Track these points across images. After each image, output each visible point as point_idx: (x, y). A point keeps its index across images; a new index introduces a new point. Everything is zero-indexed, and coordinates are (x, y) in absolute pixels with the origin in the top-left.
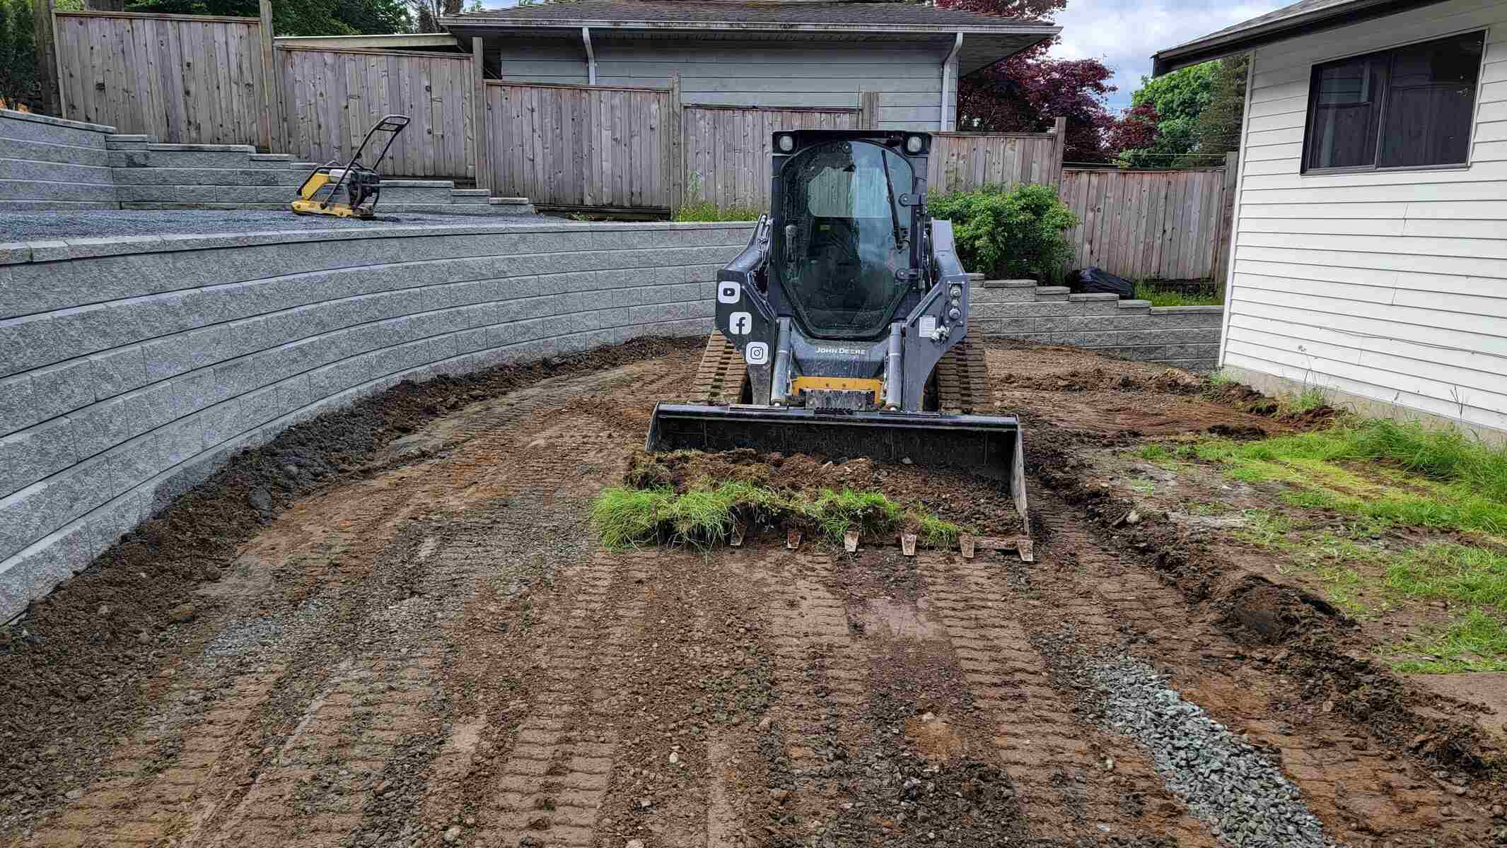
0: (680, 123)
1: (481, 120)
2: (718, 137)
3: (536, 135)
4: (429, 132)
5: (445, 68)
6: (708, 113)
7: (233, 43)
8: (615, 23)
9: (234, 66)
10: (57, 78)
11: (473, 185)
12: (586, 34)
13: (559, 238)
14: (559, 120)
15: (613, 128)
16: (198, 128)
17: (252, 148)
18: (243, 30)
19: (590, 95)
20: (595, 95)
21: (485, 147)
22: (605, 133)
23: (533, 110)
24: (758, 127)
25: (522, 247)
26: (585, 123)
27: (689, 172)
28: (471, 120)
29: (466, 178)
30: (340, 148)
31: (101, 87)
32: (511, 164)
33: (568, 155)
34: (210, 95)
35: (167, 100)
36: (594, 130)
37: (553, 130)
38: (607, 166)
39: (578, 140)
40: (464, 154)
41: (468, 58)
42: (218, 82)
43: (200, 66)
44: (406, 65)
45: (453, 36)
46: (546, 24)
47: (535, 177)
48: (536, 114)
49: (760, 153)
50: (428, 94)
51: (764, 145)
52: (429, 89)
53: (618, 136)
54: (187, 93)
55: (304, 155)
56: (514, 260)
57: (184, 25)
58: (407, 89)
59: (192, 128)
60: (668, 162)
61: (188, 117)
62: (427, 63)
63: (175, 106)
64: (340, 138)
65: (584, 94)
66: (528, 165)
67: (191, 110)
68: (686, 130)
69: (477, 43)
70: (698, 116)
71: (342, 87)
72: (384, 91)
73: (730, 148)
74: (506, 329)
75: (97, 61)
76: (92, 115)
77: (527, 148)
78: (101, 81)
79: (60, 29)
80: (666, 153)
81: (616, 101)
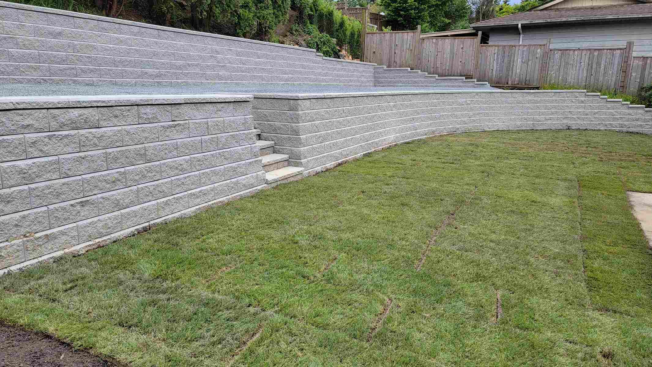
0: (548, 56)
1: (477, 57)
2: (562, 60)
3: (495, 62)
4: (461, 62)
5: (468, 41)
6: (559, 52)
7: (409, 38)
8: (531, 22)
9: (408, 45)
10: (364, 51)
11: (472, 78)
12: (520, 26)
13: (489, 94)
14: (504, 57)
15: (523, 58)
16: (396, 63)
17: (409, 69)
18: (412, 34)
19: (515, 48)
20: (517, 47)
21: (477, 66)
22: (519, 60)
23: (495, 53)
24: (579, 57)
25: (477, 97)
26: (512, 57)
27: (549, 73)
28: (474, 58)
29: (470, 76)
30: (433, 67)
31: (374, 52)
32: (485, 71)
33: (505, 68)
34: (401, 53)
35: (390, 56)
36: (516, 59)
37: (501, 59)
38: (518, 71)
39: (509, 63)
40: (470, 67)
41: (476, 38)
42: (403, 49)
43: (399, 46)
44: (457, 41)
45: (474, 29)
46: (506, 24)
47: (493, 75)
48: (496, 55)
49: (579, 65)
50: (462, 50)
51: (581, 62)
52: (462, 48)
53: (524, 61)
54: (395, 53)
55: (423, 70)
56: (473, 100)
57: (397, 34)
58: (456, 48)
59: (395, 63)
60: (542, 69)
61: (394, 60)
62: (463, 40)
64: (434, 64)
65: (514, 48)
66: (490, 71)
67: (395, 58)
68: (550, 58)
69: (480, 33)
70: (556, 53)
71: (437, 49)
72: (449, 50)
73: (567, 63)
74: (467, 120)
75: (374, 46)
76: (371, 61)
77: (491, 66)
79: (367, 37)
80: (540, 66)
81: (525, 49)
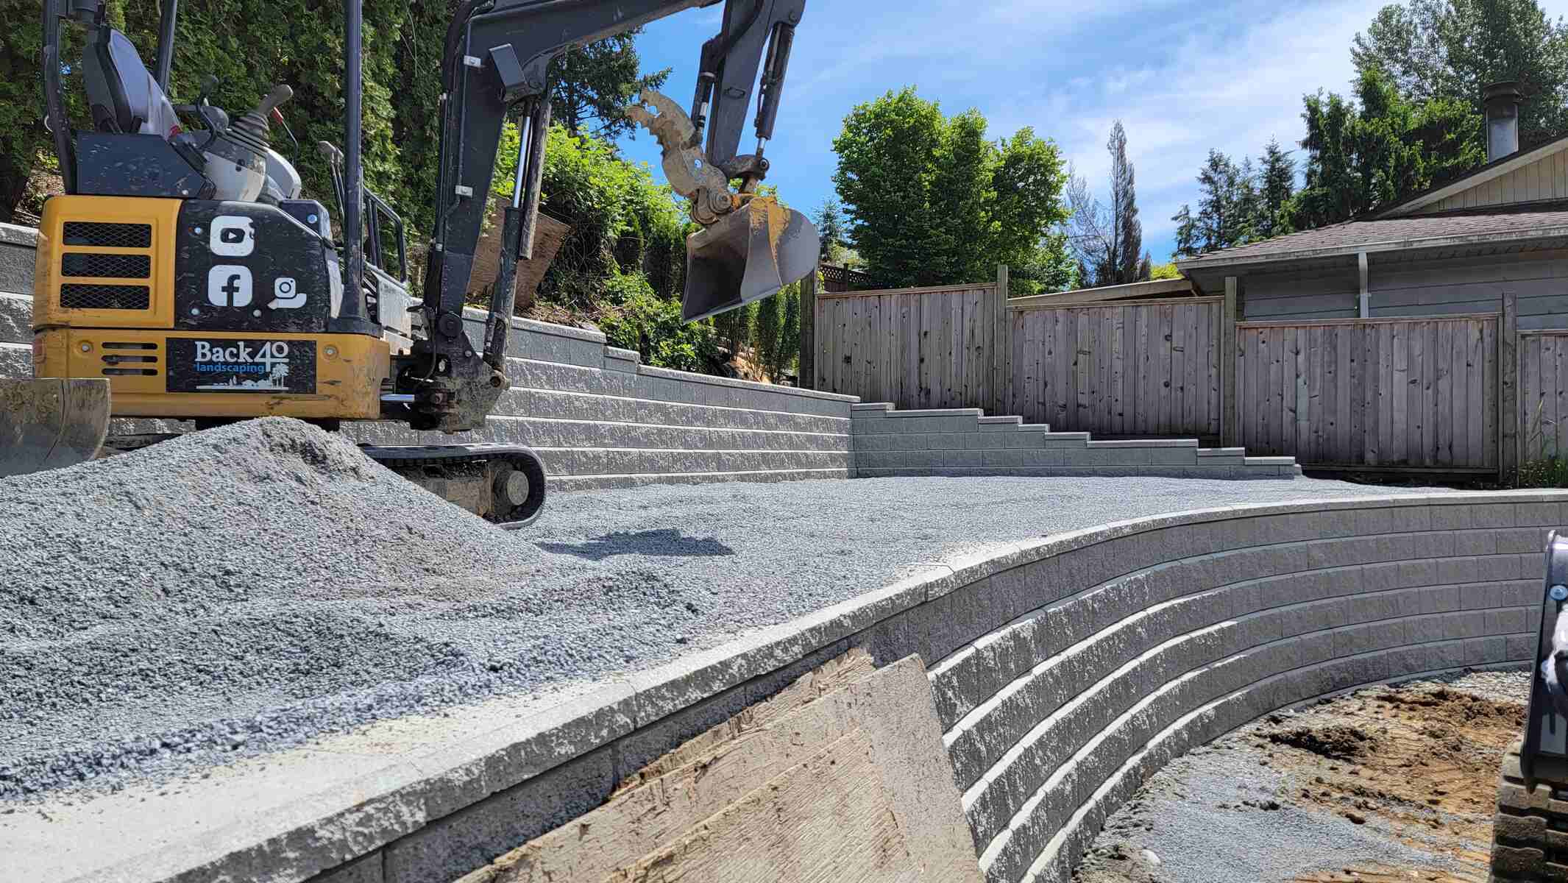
0: (1514, 356)
1: (1231, 368)
3: (1301, 383)
4: (1167, 385)
5: (1189, 312)
7: (968, 310)
9: (967, 332)
11: (1225, 441)
12: (1363, 262)
14: (1333, 362)
15: (1410, 368)
16: (928, 392)
17: (980, 412)
18: (977, 295)
19: (1377, 331)
20: (1385, 329)
22: (1398, 375)
23: (1297, 353)
28: (1218, 371)
29: (1215, 434)
30: (1065, 406)
31: (848, 360)
32: (1266, 418)
34: (943, 359)
35: (904, 369)
36: (1382, 371)
37: (1324, 375)
39: (1360, 384)
40: (1206, 403)
41: (1218, 301)
42: (951, 348)
43: (935, 335)
44: (1144, 314)
47: (1298, 430)
48: (1301, 358)
50: (1168, 344)
52: (1169, 338)
53: (1418, 378)
54: (922, 360)
55: (1030, 415)
57: (927, 295)
58: (1144, 339)
59: (923, 394)
60: (1498, 405)
61: (920, 384)
62: (1171, 311)
63: (909, 373)
64: (1066, 396)
66: (1288, 417)
67: (924, 376)
68: (1524, 366)
69: (1230, 283)
71: (1075, 344)
72: (1117, 347)
75: (847, 337)
76: (838, 387)
77: (1287, 396)
78: (848, 355)
79: (821, 309)
80: (1493, 393)
